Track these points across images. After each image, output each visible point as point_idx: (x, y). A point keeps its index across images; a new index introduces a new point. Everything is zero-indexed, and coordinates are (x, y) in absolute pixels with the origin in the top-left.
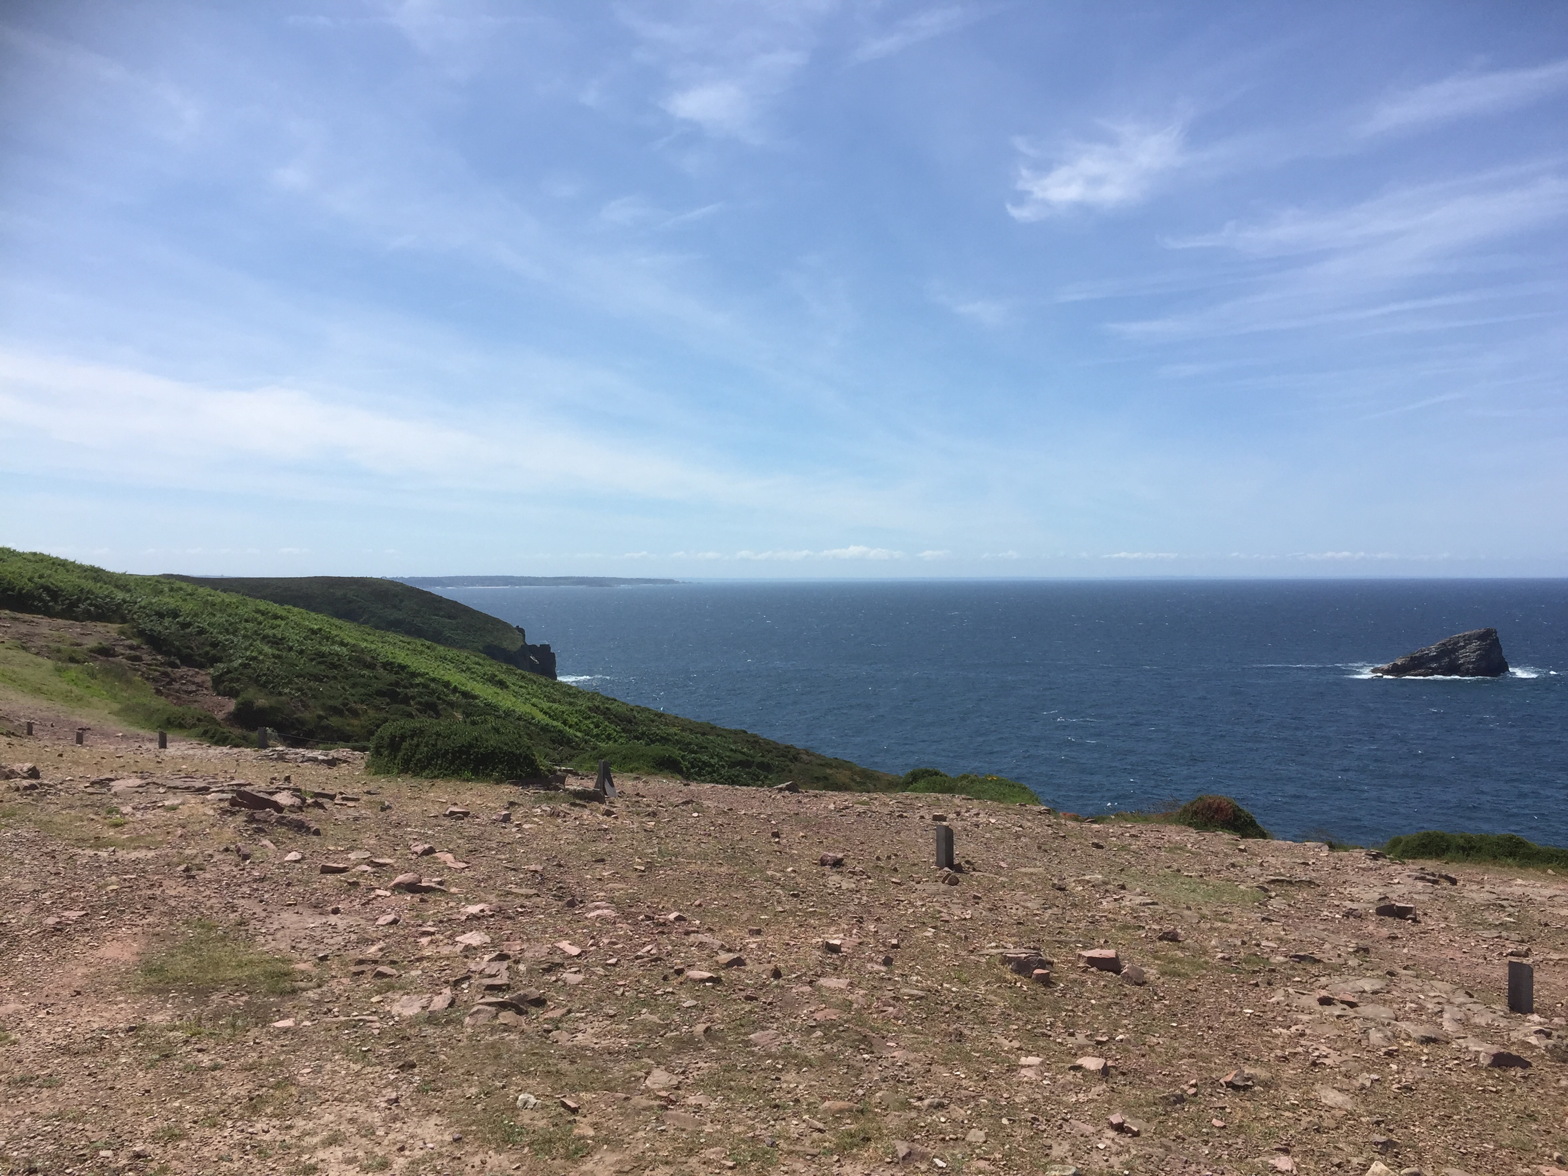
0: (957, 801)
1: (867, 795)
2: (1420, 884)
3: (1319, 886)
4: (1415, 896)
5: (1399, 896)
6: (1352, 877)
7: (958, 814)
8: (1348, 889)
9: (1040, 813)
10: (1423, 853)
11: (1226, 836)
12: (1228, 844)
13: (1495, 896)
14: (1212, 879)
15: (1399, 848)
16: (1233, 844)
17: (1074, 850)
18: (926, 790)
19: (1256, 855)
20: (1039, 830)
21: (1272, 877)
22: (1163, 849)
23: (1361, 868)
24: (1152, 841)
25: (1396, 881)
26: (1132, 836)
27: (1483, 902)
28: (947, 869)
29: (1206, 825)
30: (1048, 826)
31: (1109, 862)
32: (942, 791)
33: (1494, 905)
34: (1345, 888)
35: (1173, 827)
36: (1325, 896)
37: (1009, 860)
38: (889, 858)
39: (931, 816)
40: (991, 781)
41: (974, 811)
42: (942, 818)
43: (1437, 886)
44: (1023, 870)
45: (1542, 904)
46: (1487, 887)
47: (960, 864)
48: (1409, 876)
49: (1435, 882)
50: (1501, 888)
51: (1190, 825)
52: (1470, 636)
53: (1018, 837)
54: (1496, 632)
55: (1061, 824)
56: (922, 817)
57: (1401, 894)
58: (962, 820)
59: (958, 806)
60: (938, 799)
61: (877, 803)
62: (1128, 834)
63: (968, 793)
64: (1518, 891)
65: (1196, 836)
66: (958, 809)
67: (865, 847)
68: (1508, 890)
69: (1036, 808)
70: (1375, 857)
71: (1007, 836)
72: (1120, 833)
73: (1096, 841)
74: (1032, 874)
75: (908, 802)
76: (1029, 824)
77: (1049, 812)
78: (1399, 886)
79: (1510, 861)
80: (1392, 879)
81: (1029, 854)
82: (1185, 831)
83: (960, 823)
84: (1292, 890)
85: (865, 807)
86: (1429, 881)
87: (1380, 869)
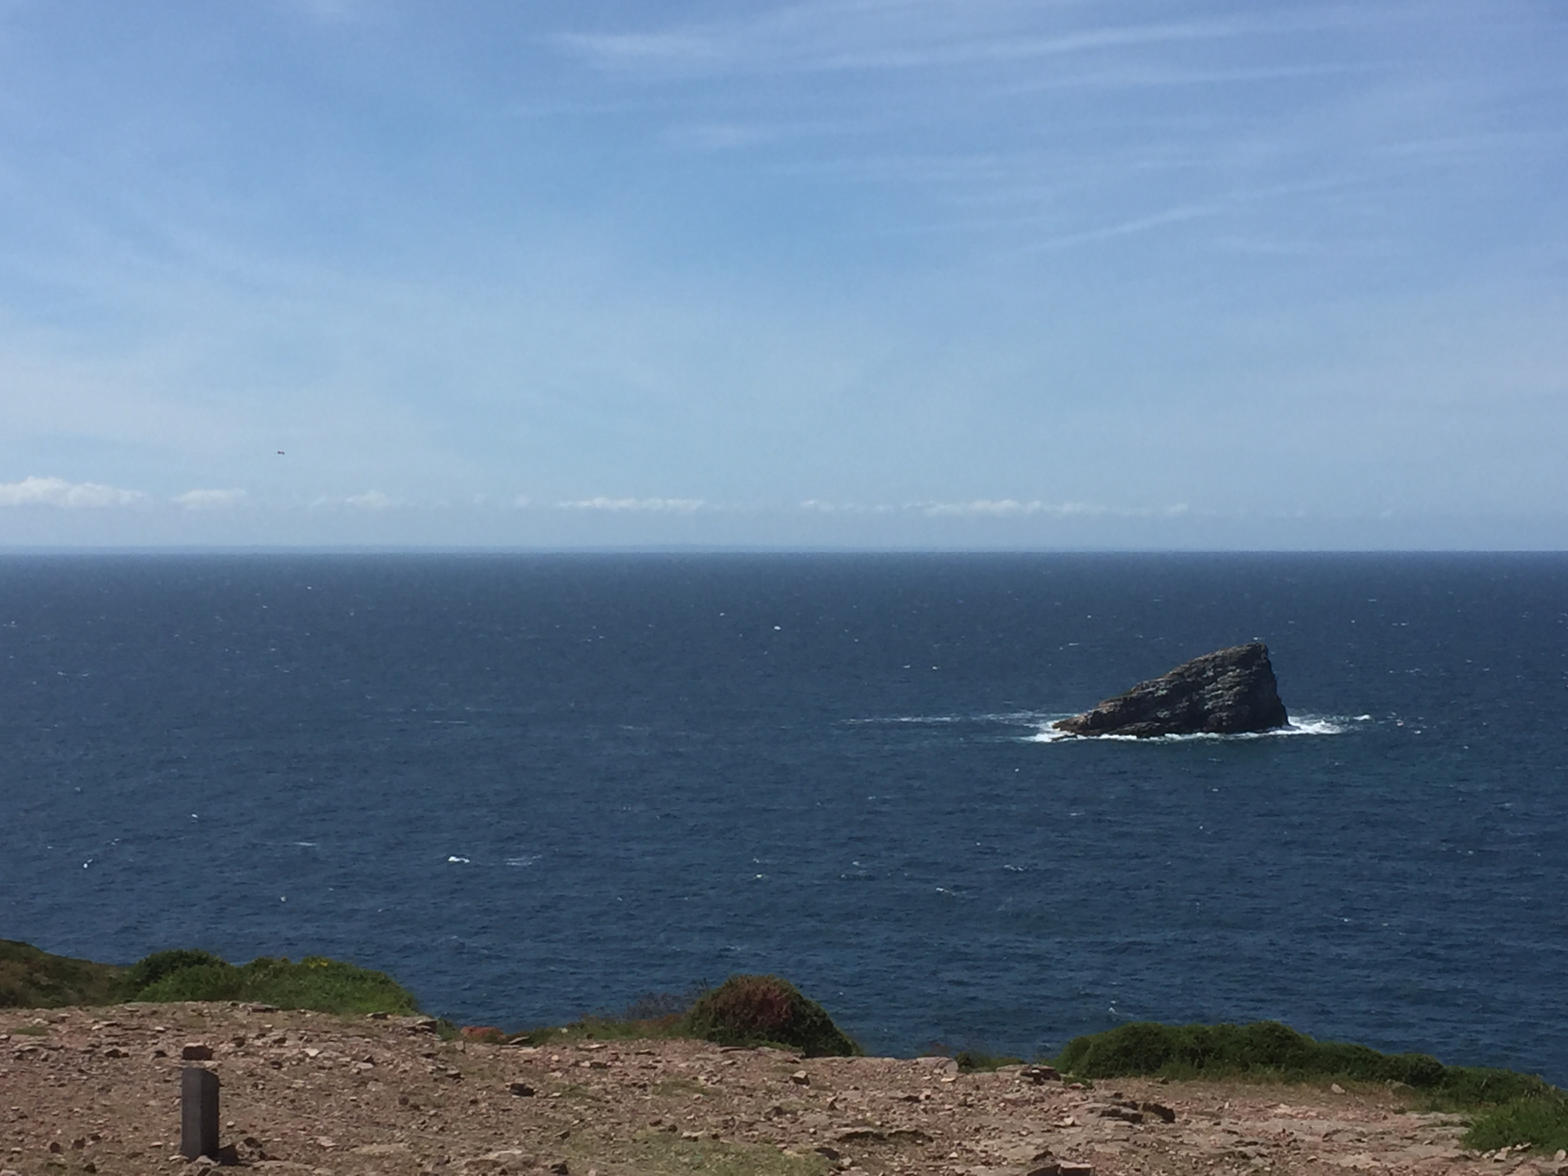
0: (240, 1015)
1: (45, 1012)
2: (1110, 1124)
3: (931, 1140)
4: (1098, 1148)
5: (1070, 1149)
6: (993, 1117)
7: (240, 1042)
8: (983, 1143)
9: (415, 1031)
10: (1125, 1066)
11: (776, 1055)
12: (776, 1070)
13: (1235, 1138)
14: (736, 1143)
15: (1085, 1060)
16: (785, 1070)
17: (474, 1102)
18: (179, 995)
19: (825, 1089)
20: (407, 1066)
21: (849, 1130)
22: (649, 1089)
23: (1009, 1100)
24: (633, 1074)
25: (1068, 1121)
26: (595, 1066)
27: (1214, 1151)
28: (203, 1159)
29: (741, 1036)
30: (428, 1056)
31: (540, 1122)
32: (210, 998)
33: (1231, 1154)
34: (978, 1142)
35: (679, 1045)
36: (941, 1157)
37: (339, 1132)
38: (80, 1144)
39: (181, 1050)
40: (315, 971)
41: (276, 1034)
42: (203, 1053)
43: (1137, 1126)
44: (365, 1149)
45: (1314, 1147)
46: (1225, 1123)
47: (232, 1146)
48: (1091, 1111)
49: (1136, 1119)
50: (1249, 1123)
51: (711, 1038)
52: (1223, 658)
53: (361, 1081)
54: (1266, 651)
55: (455, 1051)
56: (161, 1054)
57: (1073, 1145)
58: (247, 1054)
59: (243, 1026)
60: (201, 1015)
61: (63, 1028)
62: (587, 1064)
63: (267, 998)
64: (1276, 1126)
65: (718, 1057)
66: (241, 1033)
67: (28, 1125)
68: (1260, 1125)
69: (406, 1022)
70: (1038, 1079)
71: (340, 1082)
72: (572, 1061)
73: (520, 1081)
74: (382, 1156)
75: (135, 1022)
76: (388, 1055)
77: (432, 1027)
78: (1072, 1130)
79: (1270, 1071)
80: (1062, 1118)
81: (381, 1117)
82: (700, 1050)
83: (242, 1062)
84: (883, 1152)
85: (35, 1040)
86: (1125, 1117)
87: (1043, 1101)
